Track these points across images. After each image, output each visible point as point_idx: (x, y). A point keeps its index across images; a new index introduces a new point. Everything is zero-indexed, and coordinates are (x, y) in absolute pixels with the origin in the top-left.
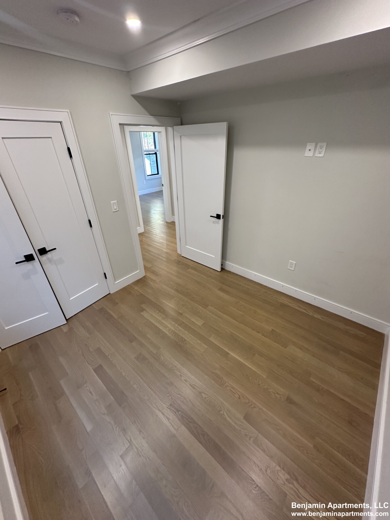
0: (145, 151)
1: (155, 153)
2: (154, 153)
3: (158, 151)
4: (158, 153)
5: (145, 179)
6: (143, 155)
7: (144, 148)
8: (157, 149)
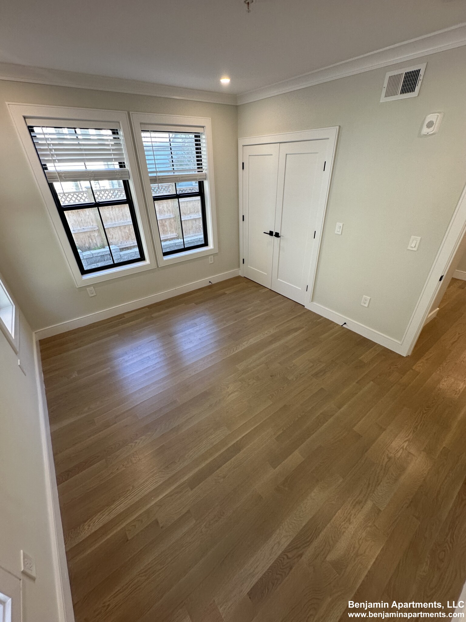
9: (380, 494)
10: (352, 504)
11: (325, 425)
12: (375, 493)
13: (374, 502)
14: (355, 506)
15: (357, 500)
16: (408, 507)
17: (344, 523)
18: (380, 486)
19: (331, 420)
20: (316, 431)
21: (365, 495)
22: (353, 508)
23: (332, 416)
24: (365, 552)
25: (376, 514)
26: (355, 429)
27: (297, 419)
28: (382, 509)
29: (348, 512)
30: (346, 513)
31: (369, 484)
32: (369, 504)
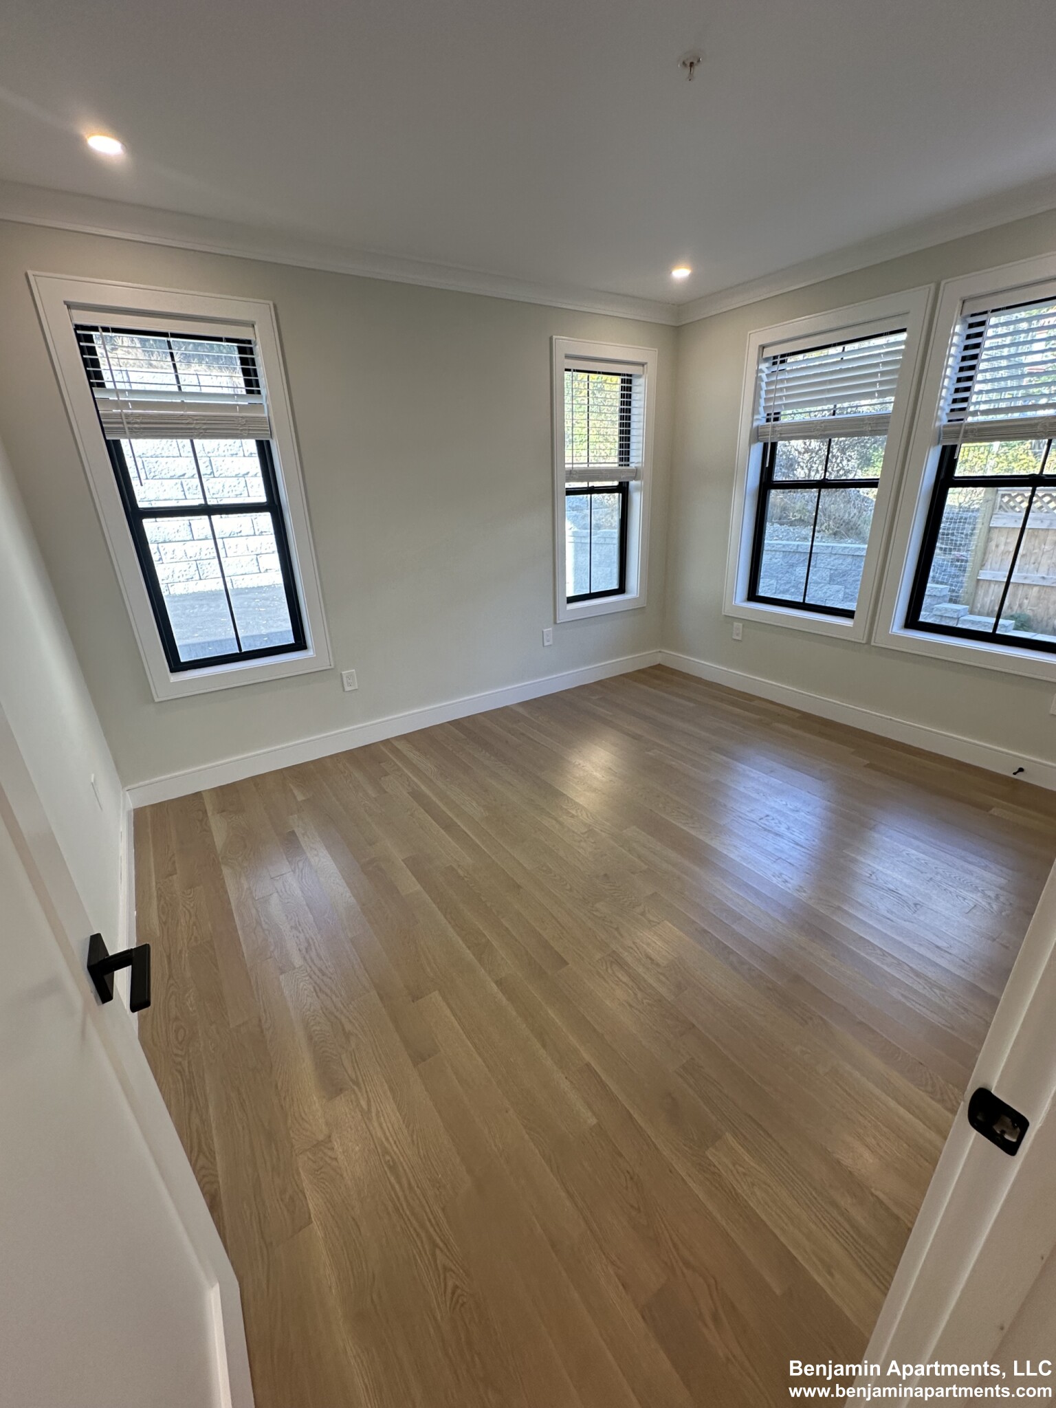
0: (572, 475)
1: (620, 483)
2: (616, 483)
3: (635, 478)
4: (637, 489)
5: (552, 621)
6: (560, 492)
7: (568, 460)
8: (632, 466)
9: (302, 984)
10: (312, 938)
11: (461, 942)
12: (307, 978)
13: (296, 970)
14: (308, 942)
15: (313, 947)
16: (260, 1021)
17: (297, 920)
18: (312, 990)
19: (469, 955)
20: (450, 923)
21: (313, 961)
22: (306, 938)
23: (480, 960)
24: (255, 933)
25: (280, 965)
26: (436, 996)
27: (484, 899)
28: (282, 977)
29: (305, 930)
30: (306, 927)
31: (324, 974)
32: (298, 961)
